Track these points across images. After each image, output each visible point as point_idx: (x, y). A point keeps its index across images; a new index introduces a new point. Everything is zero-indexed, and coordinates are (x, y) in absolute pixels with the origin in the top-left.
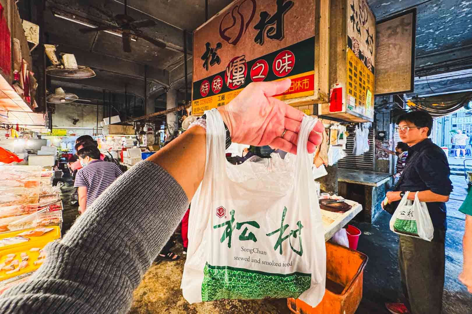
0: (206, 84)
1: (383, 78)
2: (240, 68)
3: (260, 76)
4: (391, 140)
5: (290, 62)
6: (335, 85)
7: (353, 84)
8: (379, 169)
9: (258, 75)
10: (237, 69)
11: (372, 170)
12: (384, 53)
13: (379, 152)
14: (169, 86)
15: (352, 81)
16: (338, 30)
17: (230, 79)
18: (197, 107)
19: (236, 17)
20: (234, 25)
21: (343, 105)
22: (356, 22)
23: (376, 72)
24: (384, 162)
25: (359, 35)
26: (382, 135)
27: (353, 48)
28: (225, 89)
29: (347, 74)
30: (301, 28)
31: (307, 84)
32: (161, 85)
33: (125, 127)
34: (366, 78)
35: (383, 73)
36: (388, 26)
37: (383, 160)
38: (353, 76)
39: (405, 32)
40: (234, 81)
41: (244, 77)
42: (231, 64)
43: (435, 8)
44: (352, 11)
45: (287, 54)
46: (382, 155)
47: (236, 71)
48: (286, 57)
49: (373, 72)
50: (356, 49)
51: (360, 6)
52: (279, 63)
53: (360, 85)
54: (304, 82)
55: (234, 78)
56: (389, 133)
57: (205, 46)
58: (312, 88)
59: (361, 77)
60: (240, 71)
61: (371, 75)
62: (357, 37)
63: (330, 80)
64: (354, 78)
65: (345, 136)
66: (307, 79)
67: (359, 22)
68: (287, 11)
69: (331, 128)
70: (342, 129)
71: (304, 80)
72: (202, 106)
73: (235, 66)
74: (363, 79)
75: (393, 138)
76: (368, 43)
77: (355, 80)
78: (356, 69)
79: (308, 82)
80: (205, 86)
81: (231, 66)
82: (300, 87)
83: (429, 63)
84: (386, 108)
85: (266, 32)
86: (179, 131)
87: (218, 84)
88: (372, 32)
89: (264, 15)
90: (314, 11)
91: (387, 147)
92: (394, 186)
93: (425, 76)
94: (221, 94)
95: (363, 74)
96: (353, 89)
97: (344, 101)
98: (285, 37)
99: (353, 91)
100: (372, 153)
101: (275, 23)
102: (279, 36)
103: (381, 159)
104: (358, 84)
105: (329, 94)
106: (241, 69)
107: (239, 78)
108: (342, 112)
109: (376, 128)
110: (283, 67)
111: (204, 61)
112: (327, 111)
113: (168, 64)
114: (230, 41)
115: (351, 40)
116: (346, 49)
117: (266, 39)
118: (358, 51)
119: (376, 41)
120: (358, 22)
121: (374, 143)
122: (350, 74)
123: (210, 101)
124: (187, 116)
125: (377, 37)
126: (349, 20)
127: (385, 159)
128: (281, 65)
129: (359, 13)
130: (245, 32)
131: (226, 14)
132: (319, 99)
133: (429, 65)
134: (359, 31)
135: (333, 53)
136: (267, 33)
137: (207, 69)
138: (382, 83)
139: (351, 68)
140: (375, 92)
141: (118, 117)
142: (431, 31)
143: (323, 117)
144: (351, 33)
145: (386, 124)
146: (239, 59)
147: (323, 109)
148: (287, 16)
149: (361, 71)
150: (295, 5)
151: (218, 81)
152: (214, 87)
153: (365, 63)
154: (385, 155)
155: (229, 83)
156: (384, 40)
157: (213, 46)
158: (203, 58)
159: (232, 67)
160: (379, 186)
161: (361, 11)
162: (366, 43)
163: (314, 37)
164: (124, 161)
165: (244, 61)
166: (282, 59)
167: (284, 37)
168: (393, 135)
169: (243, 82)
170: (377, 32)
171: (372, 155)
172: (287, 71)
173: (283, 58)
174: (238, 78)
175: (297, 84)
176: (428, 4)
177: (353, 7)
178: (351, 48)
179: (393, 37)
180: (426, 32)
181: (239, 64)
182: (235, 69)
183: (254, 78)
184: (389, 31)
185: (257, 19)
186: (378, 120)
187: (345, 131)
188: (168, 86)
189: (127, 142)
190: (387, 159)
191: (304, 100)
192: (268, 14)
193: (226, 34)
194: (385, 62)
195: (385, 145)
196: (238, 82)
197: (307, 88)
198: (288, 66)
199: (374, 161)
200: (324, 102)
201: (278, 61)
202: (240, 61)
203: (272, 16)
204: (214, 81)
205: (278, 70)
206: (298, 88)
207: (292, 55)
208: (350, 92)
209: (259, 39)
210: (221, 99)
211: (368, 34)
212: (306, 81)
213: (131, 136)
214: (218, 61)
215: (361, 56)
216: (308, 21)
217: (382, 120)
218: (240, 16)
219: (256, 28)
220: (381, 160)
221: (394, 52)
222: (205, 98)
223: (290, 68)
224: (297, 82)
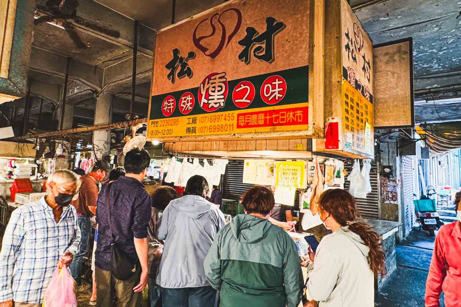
0: (171, 100)
1: (383, 109)
2: (219, 86)
3: (244, 100)
4: (398, 178)
5: (281, 89)
6: (330, 118)
7: (350, 118)
8: (387, 216)
9: (242, 99)
10: (214, 87)
11: (377, 218)
12: (382, 81)
13: (385, 194)
14: (102, 89)
15: (348, 114)
16: (333, 59)
17: (205, 98)
18: (155, 129)
19: (216, 26)
20: (213, 34)
21: (339, 142)
22: (351, 50)
23: (375, 101)
24: (391, 208)
25: (355, 63)
26: (387, 170)
27: (349, 78)
28: (197, 110)
29: (342, 107)
30: (293, 53)
31: (300, 116)
32: (89, 86)
33: (21, 145)
34: (364, 109)
35: (382, 103)
36: (385, 51)
37: (390, 203)
38: (349, 109)
39: (402, 60)
40: (210, 102)
41: (224, 98)
42: (207, 80)
43: (436, 29)
44: (347, 40)
45: (277, 80)
46: (388, 197)
47: (213, 89)
48: (277, 83)
49: (371, 101)
50: (352, 79)
51: (355, 32)
52: (268, 88)
53: (358, 118)
54: (297, 113)
55: (210, 98)
56: (396, 169)
57: (172, 53)
58: (305, 121)
59: (358, 109)
60: (219, 91)
61: (370, 105)
62: (353, 66)
63: (325, 113)
64: (350, 111)
65: (342, 175)
66: (300, 110)
67: (355, 50)
68: (278, 33)
69: (326, 163)
70: (339, 165)
71: (296, 112)
72: (163, 128)
73: (212, 83)
74: (360, 111)
75: (401, 174)
76: (365, 70)
77: (351, 113)
78: (352, 100)
79: (302, 114)
80: (169, 102)
81: (206, 83)
82: (292, 119)
83: (436, 86)
84: (390, 138)
85: (253, 50)
86: (110, 155)
87: (188, 103)
88: (369, 57)
89: (251, 31)
90: (308, 39)
91: (394, 186)
92: (405, 239)
93: (432, 100)
94: (192, 116)
95: (360, 104)
96: (349, 124)
97: (340, 138)
98: (276, 60)
99: (350, 125)
100: (377, 194)
101: (264, 43)
102: (268, 57)
103: (387, 202)
104: (355, 116)
105: (324, 128)
106: (220, 89)
107: (218, 99)
108: (339, 149)
109: (380, 161)
110: (273, 93)
111: (169, 71)
112: (322, 148)
113: (103, 58)
114: (207, 53)
115: (346, 70)
116: (342, 81)
117: (253, 59)
118: (354, 81)
119: (373, 66)
120: (353, 50)
121: (379, 181)
122: (347, 108)
123: (176, 123)
124: (132, 137)
125: (374, 62)
126: (344, 49)
127: (392, 202)
128: (271, 91)
129: (354, 40)
130: (227, 45)
131: (203, 20)
132: (314, 135)
133: (436, 88)
134: (354, 59)
135: (328, 82)
136: (254, 52)
137: (173, 81)
138: (382, 114)
139: (347, 101)
140: (375, 123)
141: (10, 129)
142: (435, 51)
143: (317, 153)
144: (346, 63)
145: (392, 157)
146: (217, 76)
147: (317, 144)
148: (278, 38)
149: (359, 102)
150: (287, 27)
151: (188, 99)
152: (182, 105)
153: (363, 92)
154: (393, 197)
155: (204, 103)
156: (382, 66)
157: (184, 54)
158: (168, 67)
159: (208, 84)
160: (386, 239)
161: (356, 37)
162: (362, 70)
163: (308, 66)
164: (16, 201)
165: (224, 80)
166: (271, 85)
167: (274, 60)
168: (400, 170)
169: (222, 105)
170: (374, 57)
171: (377, 197)
172: (277, 99)
173: (273, 83)
174: (216, 99)
175: (289, 115)
176: (428, 24)
177: (347, 35)
178: (347, 79)
179: (391, 64)
180: (428, 51)
181: (218, 82)
182: (213, 87)
183: (236, 101)
184: (387, 57)
185: (243, 34)
186: (382, 151)
187: (343, 168)
188: (99, 89)
189: (21, 169)
190: (395, 203)
191: (297, 134)
192: (256, 31)
193: (202, 43)
194: (383, 90)
195: (391, 183)
196: (216, 103)
197: (301, 121)
198: (279, 93)
199: (379, 205)
200: (319, 137)
201: (266, 86)
202: (220, 78)
203: (260, 34)
204: (183, 98)
205: (266, 96)
206: (290, 120)
207: (283, 81)
208: (347, 127)
209: (244, 56)
210: (191, 122)
211: (365, 60)
212: (299, 113)
213: (27, 159)
214: (190, 73)
215: (358, 86)
216: (301, 48)
217: (387, 152)
218: (220, 26)
219: (241, 43)
220: (388, 204)
221: (393, 80)
222: (168, 119)
223: (281, 96)
224: (288, 113)
